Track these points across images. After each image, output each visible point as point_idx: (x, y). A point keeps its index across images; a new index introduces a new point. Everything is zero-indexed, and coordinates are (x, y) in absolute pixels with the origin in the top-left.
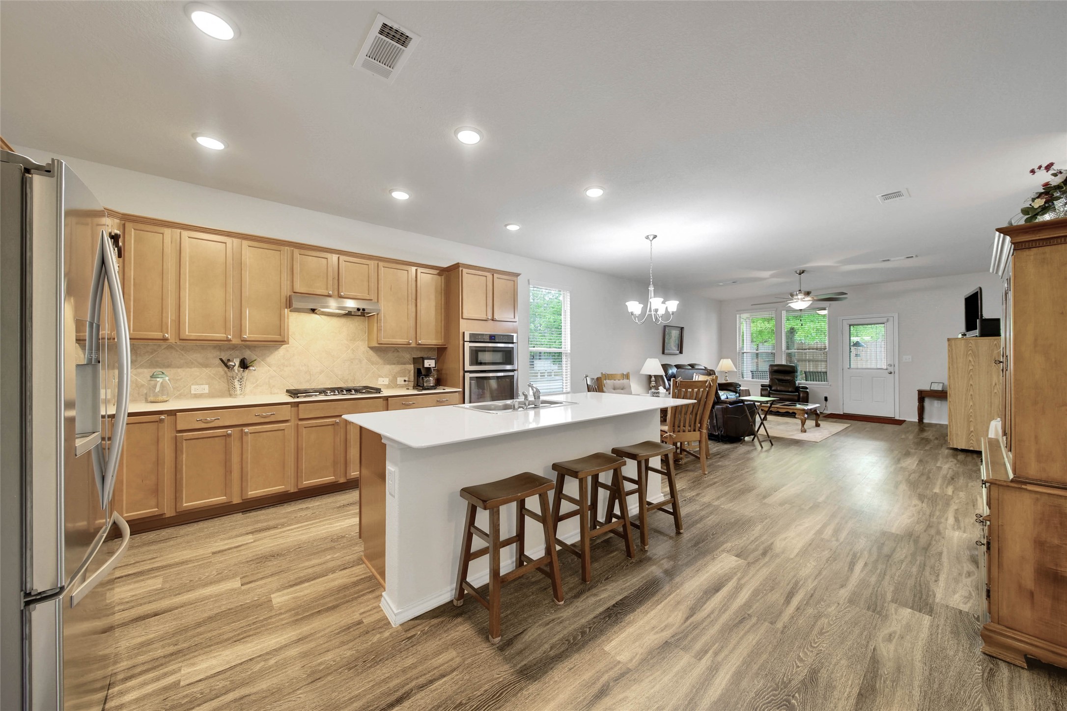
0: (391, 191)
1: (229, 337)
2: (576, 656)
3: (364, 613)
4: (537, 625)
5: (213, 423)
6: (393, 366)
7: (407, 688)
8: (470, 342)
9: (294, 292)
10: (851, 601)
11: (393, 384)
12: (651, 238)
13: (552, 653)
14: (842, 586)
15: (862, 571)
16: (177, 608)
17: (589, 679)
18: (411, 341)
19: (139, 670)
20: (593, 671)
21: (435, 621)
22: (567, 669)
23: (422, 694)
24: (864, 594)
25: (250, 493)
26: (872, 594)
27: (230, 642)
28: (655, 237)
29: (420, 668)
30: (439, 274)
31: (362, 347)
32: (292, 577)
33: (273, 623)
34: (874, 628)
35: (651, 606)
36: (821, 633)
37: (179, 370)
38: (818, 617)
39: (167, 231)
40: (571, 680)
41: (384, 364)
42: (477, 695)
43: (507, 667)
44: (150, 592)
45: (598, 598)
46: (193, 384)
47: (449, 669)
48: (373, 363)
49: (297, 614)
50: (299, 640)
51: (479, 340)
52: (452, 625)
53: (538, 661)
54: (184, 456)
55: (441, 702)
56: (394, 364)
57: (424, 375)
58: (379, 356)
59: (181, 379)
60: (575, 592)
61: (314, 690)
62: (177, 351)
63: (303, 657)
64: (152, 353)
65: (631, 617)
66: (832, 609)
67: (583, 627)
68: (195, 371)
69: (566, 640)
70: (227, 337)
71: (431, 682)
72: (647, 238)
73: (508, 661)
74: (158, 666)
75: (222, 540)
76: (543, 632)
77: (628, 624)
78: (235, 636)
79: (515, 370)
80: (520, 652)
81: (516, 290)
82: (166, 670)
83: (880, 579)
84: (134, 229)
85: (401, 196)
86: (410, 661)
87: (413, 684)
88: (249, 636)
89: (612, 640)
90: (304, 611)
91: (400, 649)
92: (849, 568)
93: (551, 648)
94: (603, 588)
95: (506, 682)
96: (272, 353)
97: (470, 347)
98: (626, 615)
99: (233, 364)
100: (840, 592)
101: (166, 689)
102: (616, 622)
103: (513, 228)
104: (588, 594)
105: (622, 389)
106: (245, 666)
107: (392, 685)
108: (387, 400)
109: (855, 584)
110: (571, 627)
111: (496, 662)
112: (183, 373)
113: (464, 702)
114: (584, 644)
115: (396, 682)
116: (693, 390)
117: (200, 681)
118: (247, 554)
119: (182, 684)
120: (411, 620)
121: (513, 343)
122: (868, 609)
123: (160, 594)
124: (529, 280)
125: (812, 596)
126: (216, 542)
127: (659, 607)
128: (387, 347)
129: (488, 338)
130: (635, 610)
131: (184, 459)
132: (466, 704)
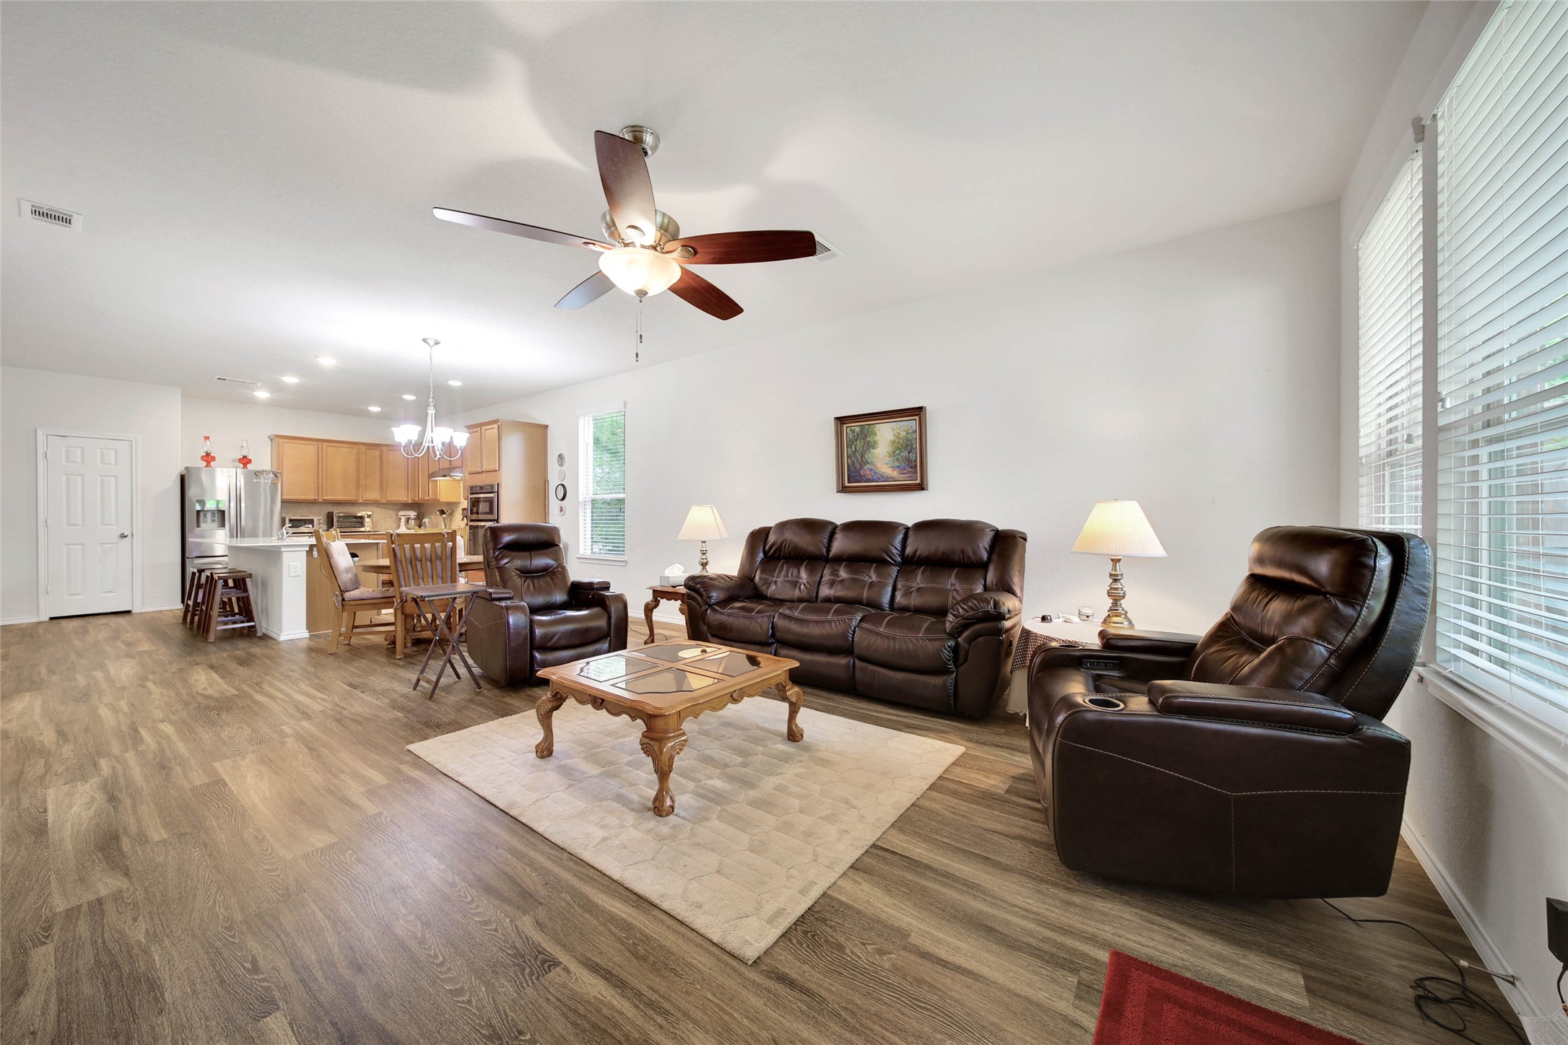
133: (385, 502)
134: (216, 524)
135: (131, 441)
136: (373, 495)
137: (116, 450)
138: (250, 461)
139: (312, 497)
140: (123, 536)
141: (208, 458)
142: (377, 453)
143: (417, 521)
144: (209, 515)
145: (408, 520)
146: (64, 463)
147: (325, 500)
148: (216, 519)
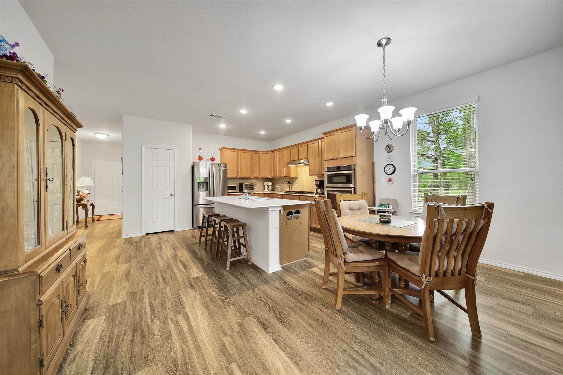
8: (327, 172)
9: (291, 161)
10: (143, 290)
14: (149, 293)
15: (145, 307)
18: (318, 173)
24: (139, 297)
26: (136, 299)
34: (130, 287)
36: (146, 276)
38: (150, 279)
51: (332, 171)
66: (148, 284)
79: (353, 187)
83: (135, 309)
84: (273, 153)
92: (152, 304)
97: (327, 175)
100: (149, 291)
109: (145, 298)
121: (351, 170)
122: (135, 292)
125: (157, 283)
129: (336, 168)
133: (260, 178)
134: (204, 189)
135: (175, 150)
136: (257, 175)
137: (169, 155)
138: (214, 160)
139: (235, 176)
140: (172, 195)
141: (200, 158)
142: (258, 155)
143: (272, 187)
144: (202, 185)
145: (268, 186)
146: (151, 161)
147: (240, 177)
148: (204, 186)
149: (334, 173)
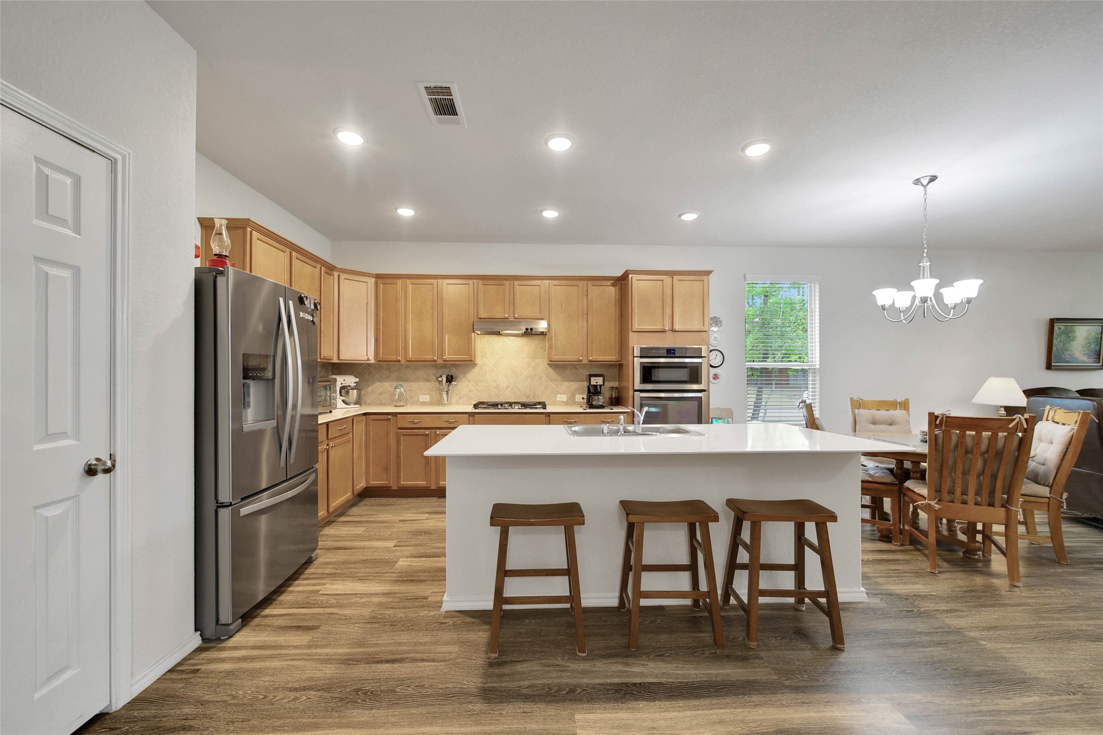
0: (541, 211)
1: (435, 358)
2: (542, 706)
3: (434, 592)
4: (539, 662)
5: (418, 425)
6: (572, 383)
7: (406, 656)
8: (641, 357)
9: (480, 318)
11: (571, 401)
12: (925, 182)
13: (524, 691)
16: (356, 548)
17: (530, 730)
18: (581, 358)
19: (313, 576)
20: (542, 727)
21: (469, 620)
22: (522, 710)
23: (410, 665)
25: (441, 483)
27: (357, 579)
28: (933, 179)
29: (426, 647)
30: (613, 285)
31: (543, 364)
32: (421, 550)
33: (385, 577)
35: (680, 707)
37: (413, 383)
39: (399, 282)
40: (515, 721)
41: (563, 381)
42: (438, 687)
43: (480, 680)
44: (353, 534)
45: (626, 669)
46: (421, 394)
47: (442, 659)
48: (551, 380)
49: (401, 577)
50: (387, 594)
51: (653, 355)
52: (478, 628)
53: (507, 690)
54: (402, 447)
55: (414, 677)
56: (572, 381)
57: (592, 393)
58: (557, 373)
59: (414, 390)
60: (609, 652)
61: (363, 628)
62: (411, 369)
63: (378, 605)
64: (398, 370)
65: (641, 704)
67: (579, 686)
68: (421, 384)
69: (549, 688)
70: (434, 358)
71: (423, 660)
72: (917, 182)
73: (485, 677)
74: (320, 578)
75: (412, 513)
76: (536, 671)
77: (629, 708)
78: (362, 576)
79: (704, 391)
80: (501, 676)
81: (706, 292)
82: (320, 582)
84: (382, 284)
85: (550, 214)
86: (426, 639)
87: (411, 655)
88: (367, 580)
89: (593, 713)
90: (406, 577)
91: (429, 628)
93: (528, 687)
94: (643, 662)
95: (467, 690)
96: (470, 371)
97: (641, 363)
98: (637, 699)
99: (441, 380)
101: (312, 592)
102: (616, 700)
103: (689, 217)
104: (620, 660)
105: (891, 424)
106: (350, 596)
107: (400, 648)
108: (549, 416)
110: (567, 679)
111: (475, 672)
112: (414, 386)
113: (426, 686)
114: (564, 700)
115: (405, 648)
116: (979, 434)
117: (327, 595)
118: (415, 527)
119: (320, 592)
120: (456, 611)
121: (701, 357)
123: (357, 537)
124: (744, 275)
126: (408, 514)
127: (688, 713)
128: (566, 364)
129: (665, 352)
130: (655, 701)
131: (402, 449)
132: (426, 688)
149: (662, 360)
